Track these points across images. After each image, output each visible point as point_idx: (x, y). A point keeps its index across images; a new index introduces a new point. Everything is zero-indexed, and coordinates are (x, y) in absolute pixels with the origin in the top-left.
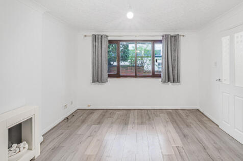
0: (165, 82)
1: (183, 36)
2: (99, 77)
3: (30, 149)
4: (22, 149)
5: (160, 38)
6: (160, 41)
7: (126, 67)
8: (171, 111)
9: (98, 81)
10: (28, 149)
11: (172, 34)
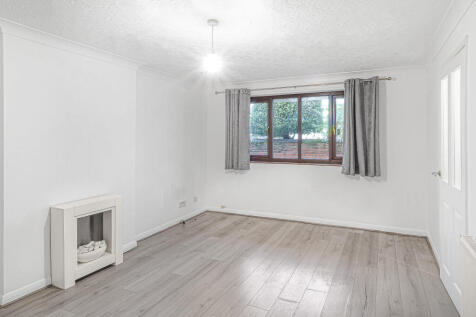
0: (348, 173)
1: (389, 79)
2: (235, 161)
3: (108, 250)
4: (96, 248)
5: (341, 87)
6: (341, 94)
7: (314, 143)
8: (362, 232)
9: (233, 167)
10: (106, 251)
11: (366, 76)
